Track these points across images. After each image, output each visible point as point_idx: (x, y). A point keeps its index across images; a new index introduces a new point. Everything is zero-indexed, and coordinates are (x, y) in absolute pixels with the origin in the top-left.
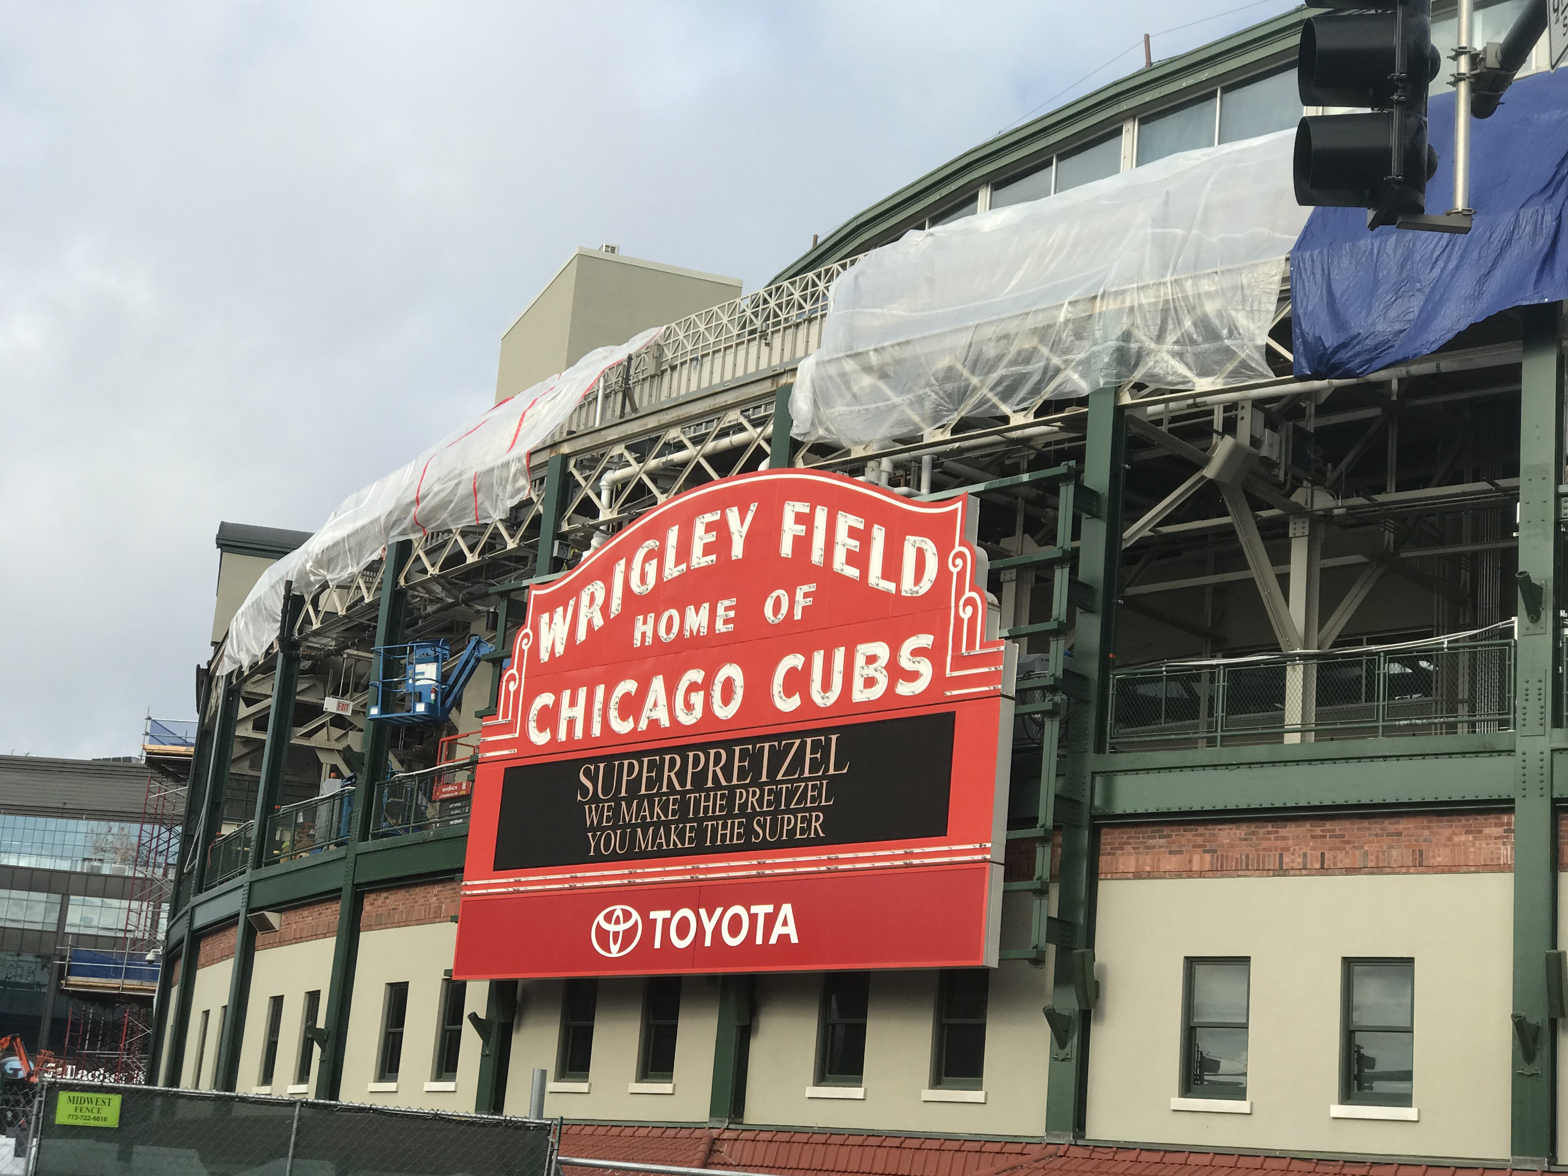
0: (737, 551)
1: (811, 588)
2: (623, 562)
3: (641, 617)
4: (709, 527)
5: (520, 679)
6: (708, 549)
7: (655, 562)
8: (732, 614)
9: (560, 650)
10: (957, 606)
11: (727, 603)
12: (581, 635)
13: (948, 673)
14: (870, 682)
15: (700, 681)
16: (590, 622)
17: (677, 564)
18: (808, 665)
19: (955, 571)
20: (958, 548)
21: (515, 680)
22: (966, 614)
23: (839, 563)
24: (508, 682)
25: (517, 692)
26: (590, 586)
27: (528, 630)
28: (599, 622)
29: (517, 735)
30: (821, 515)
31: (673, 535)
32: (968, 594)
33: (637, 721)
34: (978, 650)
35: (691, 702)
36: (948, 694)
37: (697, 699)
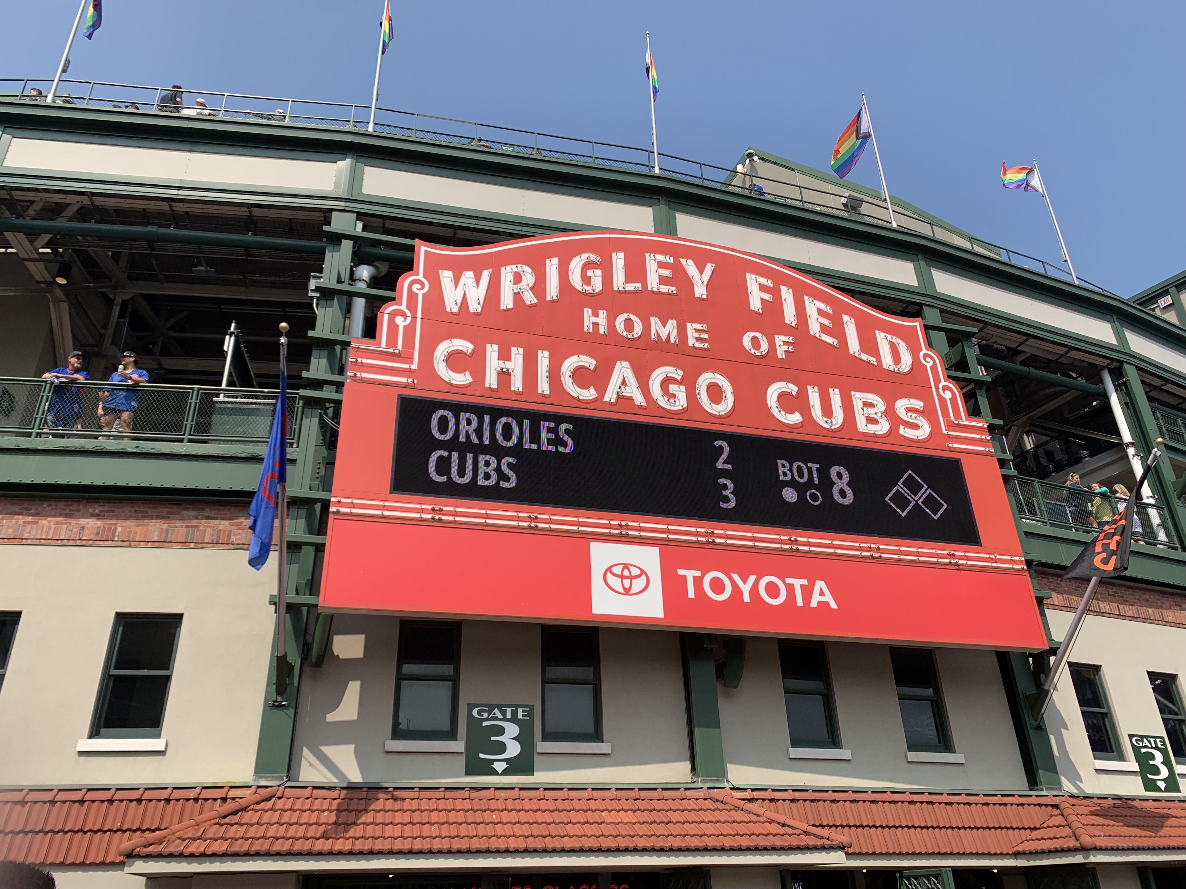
0: (700, 291)
1: (791, 339)
2: (555, 260)
3: (590, 310)
4: (662, 265)
5: (414, 317)
6: (663, 280)
7: (599, 272)
8: (706, 336)
9: (474, 307)
10: (937, 388)
11: (699, 326)
12: (507, 302)
13: (945, 432)
14: (871, 420)
15: (679, 378)
16: (518, 297)
17: (628, 280)
18: (803, 396)
19: (928, 365)
20: (924, 351)
21: (405, 316)
22: (948, 395)
23: (814, 328)
24: (393, 315)
25: (410, 330)
26: (514, 266)
27: (421, 277)
28: (529, 298)
29: (414, 366)
30: (787, 294)
31: (619, 260)
32: (943, 383)
33: (602, 392)
34: (964, 422)
35: (671, 392)
36: (950, 445)
37: (680, 392)
